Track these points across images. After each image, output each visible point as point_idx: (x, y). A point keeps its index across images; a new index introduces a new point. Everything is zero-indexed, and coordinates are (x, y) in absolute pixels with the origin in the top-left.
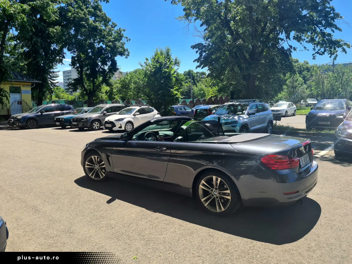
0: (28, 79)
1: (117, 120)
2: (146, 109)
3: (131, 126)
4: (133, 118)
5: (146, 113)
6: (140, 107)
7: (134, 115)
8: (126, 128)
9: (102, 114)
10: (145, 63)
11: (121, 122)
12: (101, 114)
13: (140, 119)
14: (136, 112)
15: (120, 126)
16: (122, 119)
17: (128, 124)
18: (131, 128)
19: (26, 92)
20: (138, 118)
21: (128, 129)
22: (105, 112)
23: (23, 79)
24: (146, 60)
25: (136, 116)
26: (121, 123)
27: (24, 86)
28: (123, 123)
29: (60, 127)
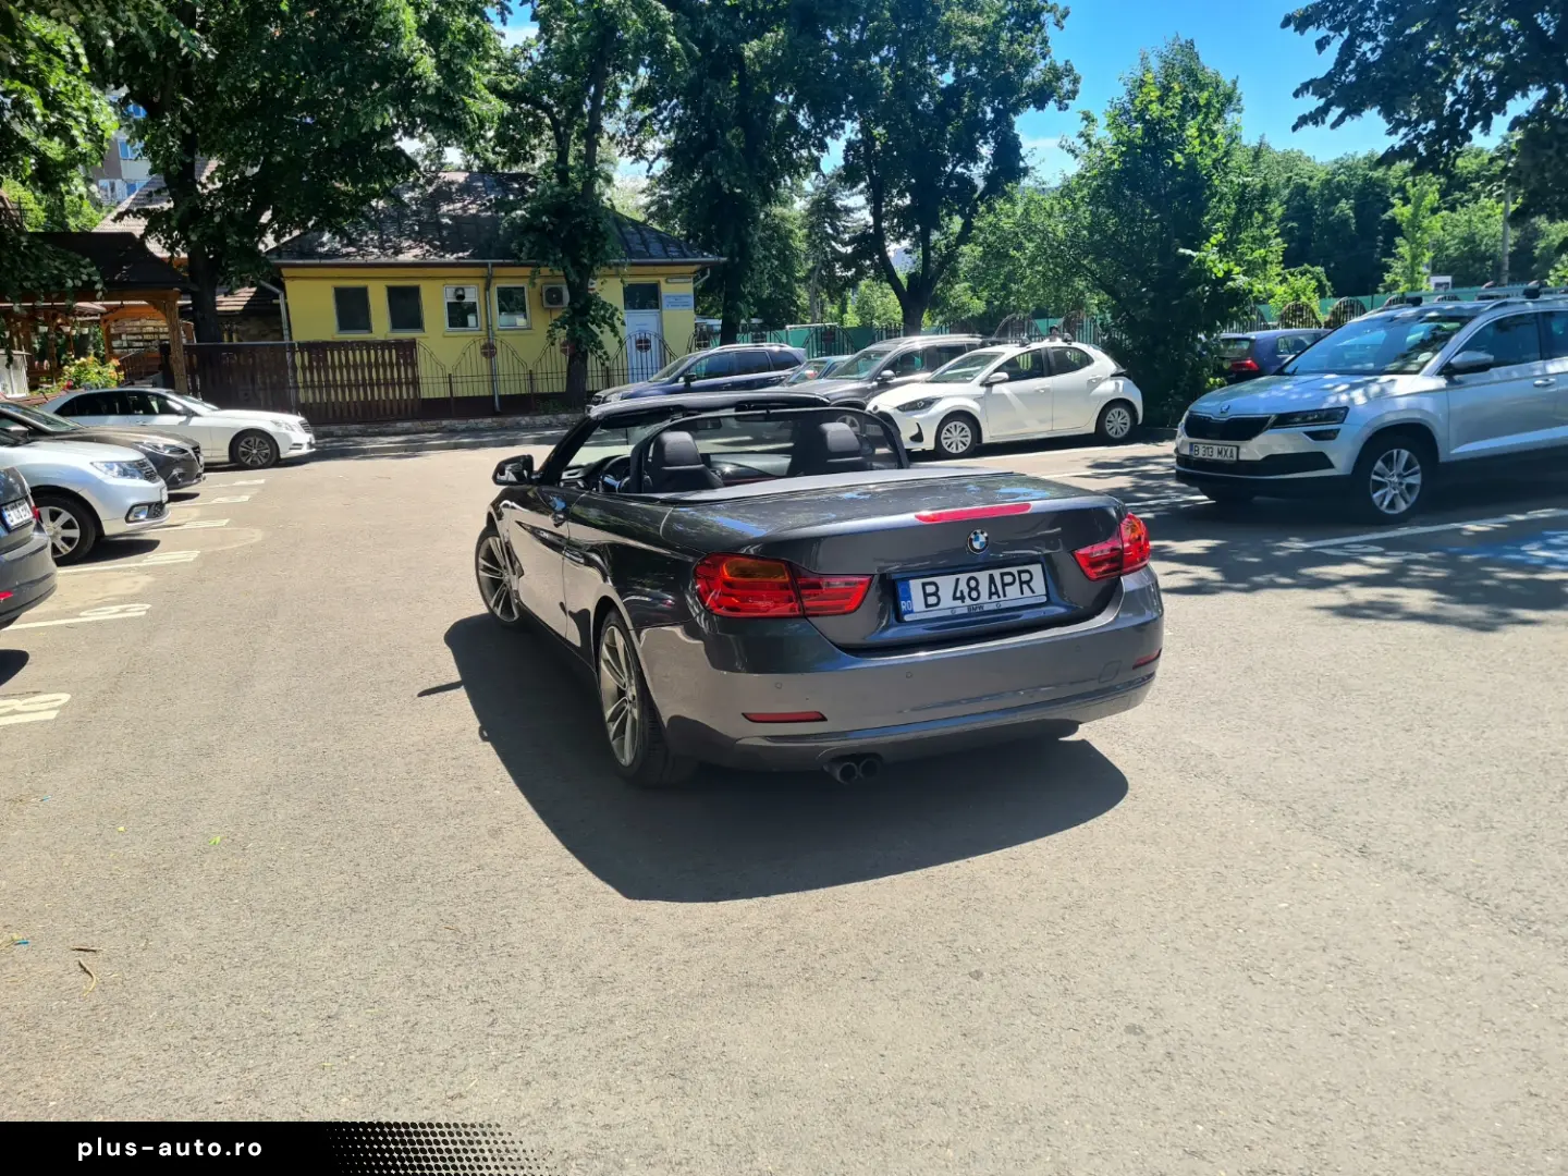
0: (682, 252)
1: (904, 406)
2: (1051, 357)
3: (969, 434)
4: (977, 399)
5: (1050, 374)
6: (1023, 345)
7: (988, 384)
8: (944, 442)
9: (875, 383)
10: (1081, 135)
11: (919, 416)
12: (871, 381)
13: (1015, 401)
14: (996, 371)
15: (916, 431)
16: (928, 403)
17: (952, 424)
18: (968, 440)
19: (677, 301)
20: (1003, 396)
21: (954, 445)
22: (889, 373)
23: (666, 252)
24: (1085, 123)
25: (996, 389)
26: (923, 419)
27: (669, 277)
28: (928, 420)
29: (748, 438)
